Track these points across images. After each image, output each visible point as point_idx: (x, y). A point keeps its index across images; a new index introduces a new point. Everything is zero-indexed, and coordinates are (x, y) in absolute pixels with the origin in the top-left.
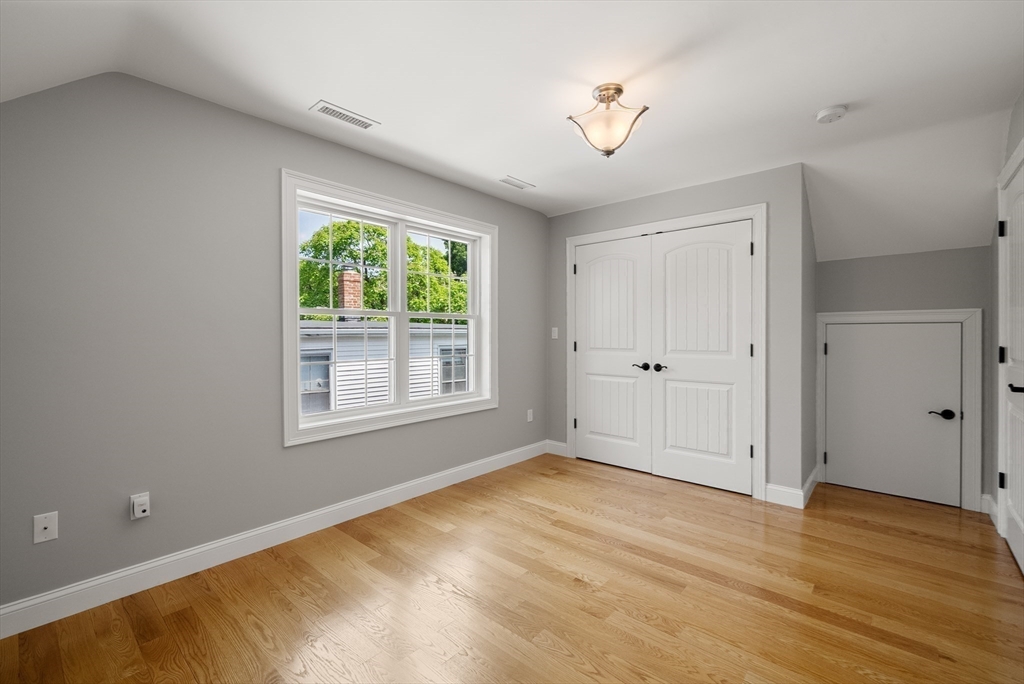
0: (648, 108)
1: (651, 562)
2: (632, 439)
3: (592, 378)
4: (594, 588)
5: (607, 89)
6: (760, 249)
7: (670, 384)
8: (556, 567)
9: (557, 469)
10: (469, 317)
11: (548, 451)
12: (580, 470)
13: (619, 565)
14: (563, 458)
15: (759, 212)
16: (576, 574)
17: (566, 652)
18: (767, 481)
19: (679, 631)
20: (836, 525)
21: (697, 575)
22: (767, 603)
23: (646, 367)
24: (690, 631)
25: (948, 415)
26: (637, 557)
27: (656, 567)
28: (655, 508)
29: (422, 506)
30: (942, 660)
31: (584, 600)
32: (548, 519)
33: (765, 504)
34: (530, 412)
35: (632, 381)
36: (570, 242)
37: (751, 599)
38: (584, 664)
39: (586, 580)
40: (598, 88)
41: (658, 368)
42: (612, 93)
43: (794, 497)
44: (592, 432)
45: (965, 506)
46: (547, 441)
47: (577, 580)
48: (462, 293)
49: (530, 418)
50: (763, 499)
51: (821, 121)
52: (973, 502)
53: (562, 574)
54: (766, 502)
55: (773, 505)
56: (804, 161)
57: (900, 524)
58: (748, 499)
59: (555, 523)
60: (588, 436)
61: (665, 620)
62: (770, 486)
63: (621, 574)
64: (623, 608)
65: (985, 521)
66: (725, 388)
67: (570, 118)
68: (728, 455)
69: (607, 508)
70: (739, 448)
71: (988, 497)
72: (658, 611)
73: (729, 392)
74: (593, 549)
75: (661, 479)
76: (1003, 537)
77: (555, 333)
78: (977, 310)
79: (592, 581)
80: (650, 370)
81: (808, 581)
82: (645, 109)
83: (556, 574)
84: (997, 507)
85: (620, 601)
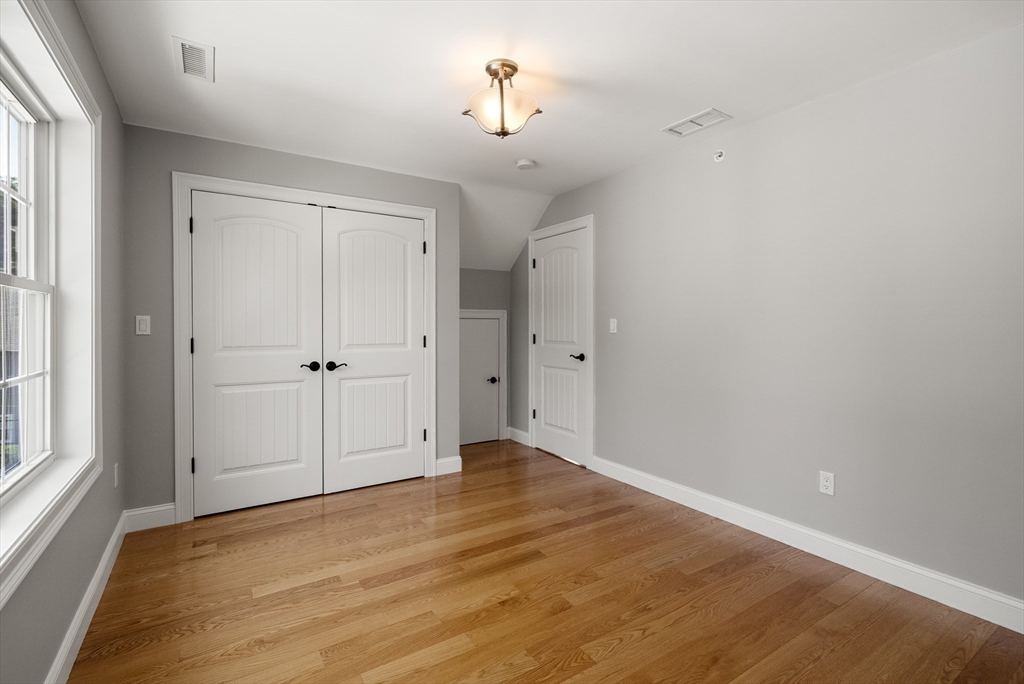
0: (541, 112)
2: (295, 461)
3: (224, 391)
4: (523, 597)
6: (431, 248)
7: (347, 384)
9: (204, 542)
11: (128, 530)
12: (245, 527)
15: (430, 215)
16: (490, 601)
17: (616, 642)
18: (438, 457)
23: (314, 366)
25: (493, 380)
30: (633, 508)
31: (539, 609)
32: (350, 587)
34: (116, 467)
35: (294, 387)
36: (181, 182)
38: (632, 636)
39: (505, 597)
41: (332, 366)
43: (453, 464)
45: (501, 438)
46: (126, 513)
47: (503, 603)
49: (116, 481)
50: (434, 475)
51: (519, 167)
53: (486, 611)
55: (446, 476)
56: (461, 185)
58: (422, 480)
59: (366, 585)
60: (219, 477)
61: (580, 575)
62: (440, 461)
66: (401, 380)
68: (404, 445)
69: (369, 543)
70: (413, 435)
71: (509, 428)
72: (569, 574)
73: (405, 384)
74: (450, 576)
75: (341, 495)
76: (534, 447)
77: (144, 325)
78: (505, 311)
79: (508, 594)
80: (319, 371)
81: (552, 507)
82: (539, 112)
83: (483, 614)
84: (527, 431)
85: (547, 588)
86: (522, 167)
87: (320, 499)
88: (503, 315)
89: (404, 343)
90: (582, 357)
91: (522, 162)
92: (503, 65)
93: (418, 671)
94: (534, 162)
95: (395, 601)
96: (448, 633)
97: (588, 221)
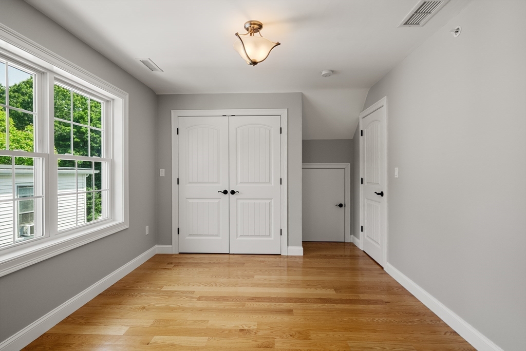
0: (280, 44)
1: (268, 304)
2: (217, 235)
3: (190, 201)
4: (255, 331)
5: (254, 24)
6: (285, 131)
7: (240, 202)
8: (224, 328)
9: (172, 263)
10: (104, 160)
11: (157, 252)
12: (190, 261)
13: (255, 311)
14: (172, 255)
15: (284, 112)
16: (238, 327)
18: (288, 245)
19: (310, 336)
20: (318, 259)
21: (292, 302)
22: (326, 304)
23: (225, 192)
24: (314, 333)
25: (341, 205)
26: (260, 303)
27: (273, 305)
28: (246, 273)
29: (83, 321)
30: (387, 304)
31: (255, 341)
32: (193, 298)
33: (287, 257)
34: (147, 227)
35: (217, 201)
36: (174, 114)
37: (320, 305)
39: (246, 328)
40: (251, 21)
41: (233, 192)
42: (256, 27)
43: (298, 251)
44: (190, 235)
45: (346, 241)
46: (157, 246)
47: (242, 330)
48: (28, 141)
49: (147, 233)
50: (286, 255)
51: (323, 75)
52: (349, 239)
53: (230, 331)
54: (287, 256)
55: (292, 257)
56: (304, 93)
57: (335, 253)
58: (280, 256)
59: (200, 299)
60: (187, 238)
61: (299, 332)
62: (289, 248)
63: (261, 317)
64: (277, 336)
65: (352, 246)
66: (268, 201)
67: (237, 34)
68: (269, 236)
69: (222, 280)
70: (275, 231)
71: (352, 236)
72: (293, 329)
73: (270, 203)
74: (235, 307)
75: (236, 255)
76: (362, 250)
77: (163, 172)
78: (349, 164)
79: (249, 327)
80: (228, 194)
81: (330, 288)
82: (278, 44)
83: (227, 332)
84: (359, 239)
85: (272, 332)
86: (325, 76)
87: (227, 256)
88: (347, 166)
89: (270, 182)
90: (382, 194)
91: (324, 73)
92: (251, 24)
93: (173, 345)
94: (333, 71)
95: (201, 310)
96: (203, 334)
97: (384, 101)
